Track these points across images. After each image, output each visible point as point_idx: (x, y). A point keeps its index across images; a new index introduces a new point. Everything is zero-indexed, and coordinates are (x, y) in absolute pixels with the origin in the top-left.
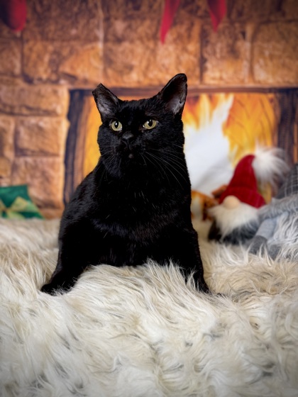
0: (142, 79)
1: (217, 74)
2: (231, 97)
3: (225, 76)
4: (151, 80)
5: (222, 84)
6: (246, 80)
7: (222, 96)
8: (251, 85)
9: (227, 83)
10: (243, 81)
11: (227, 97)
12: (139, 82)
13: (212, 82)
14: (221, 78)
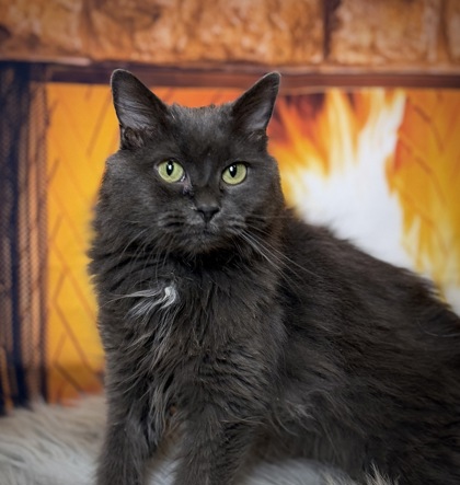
0: (183, 43)
1: (365, 38)
2: (400, 97)
3: (381, 44)
4: (207, 46)
5: (377, 64)
6: (432, 56)
7: (377, 94)
8: (443, 68)
9: (389, 61)
10: (423, 58)
11: (389, 97)
12: (175, 51)
13: (352, 57)
14: (373, 49)
